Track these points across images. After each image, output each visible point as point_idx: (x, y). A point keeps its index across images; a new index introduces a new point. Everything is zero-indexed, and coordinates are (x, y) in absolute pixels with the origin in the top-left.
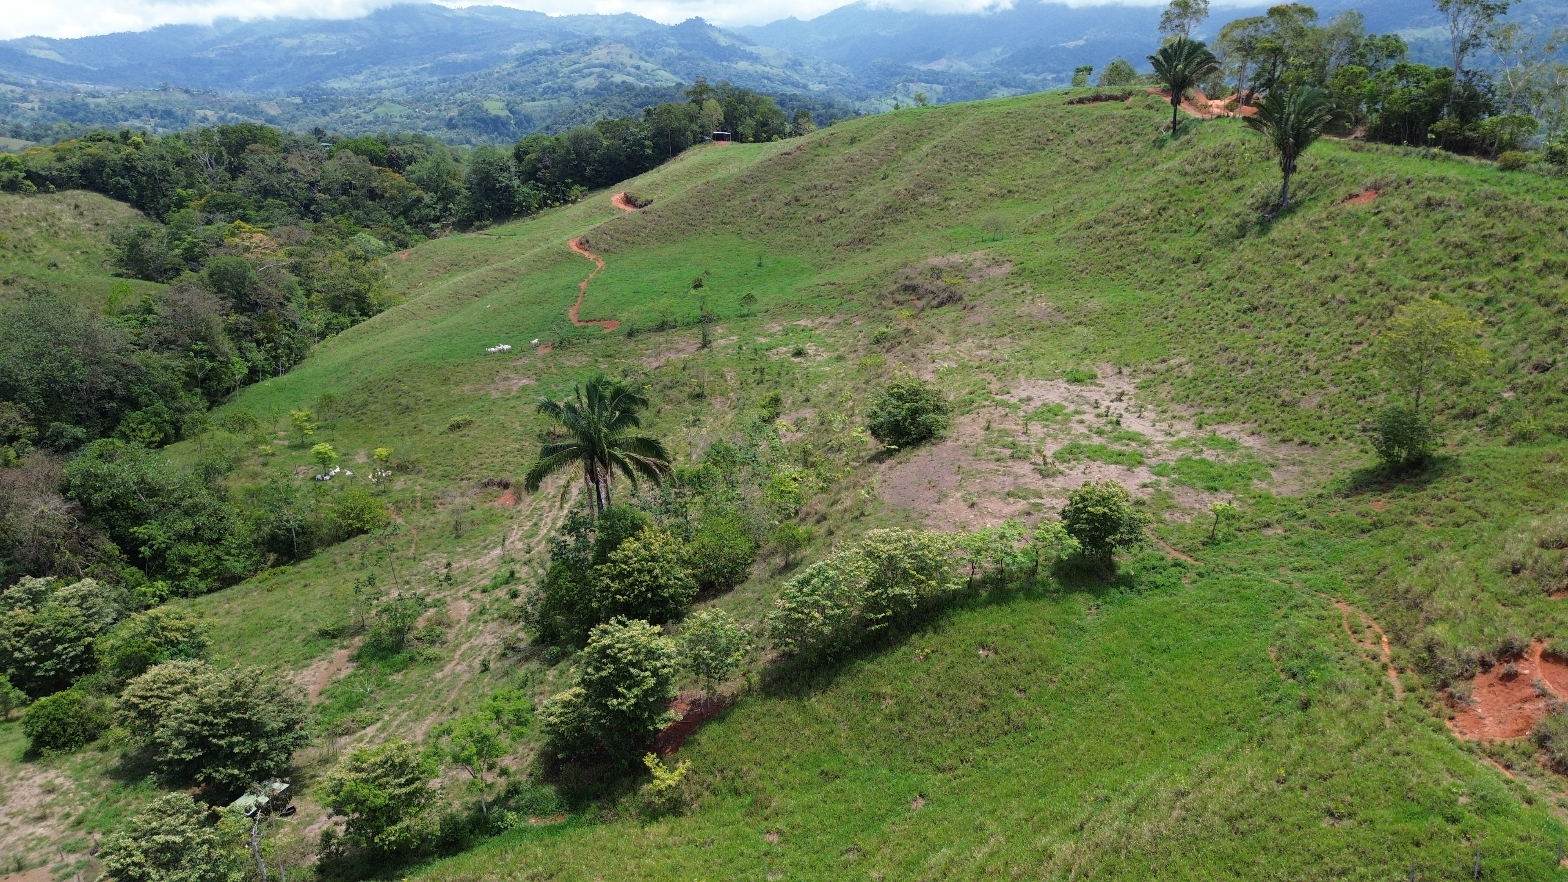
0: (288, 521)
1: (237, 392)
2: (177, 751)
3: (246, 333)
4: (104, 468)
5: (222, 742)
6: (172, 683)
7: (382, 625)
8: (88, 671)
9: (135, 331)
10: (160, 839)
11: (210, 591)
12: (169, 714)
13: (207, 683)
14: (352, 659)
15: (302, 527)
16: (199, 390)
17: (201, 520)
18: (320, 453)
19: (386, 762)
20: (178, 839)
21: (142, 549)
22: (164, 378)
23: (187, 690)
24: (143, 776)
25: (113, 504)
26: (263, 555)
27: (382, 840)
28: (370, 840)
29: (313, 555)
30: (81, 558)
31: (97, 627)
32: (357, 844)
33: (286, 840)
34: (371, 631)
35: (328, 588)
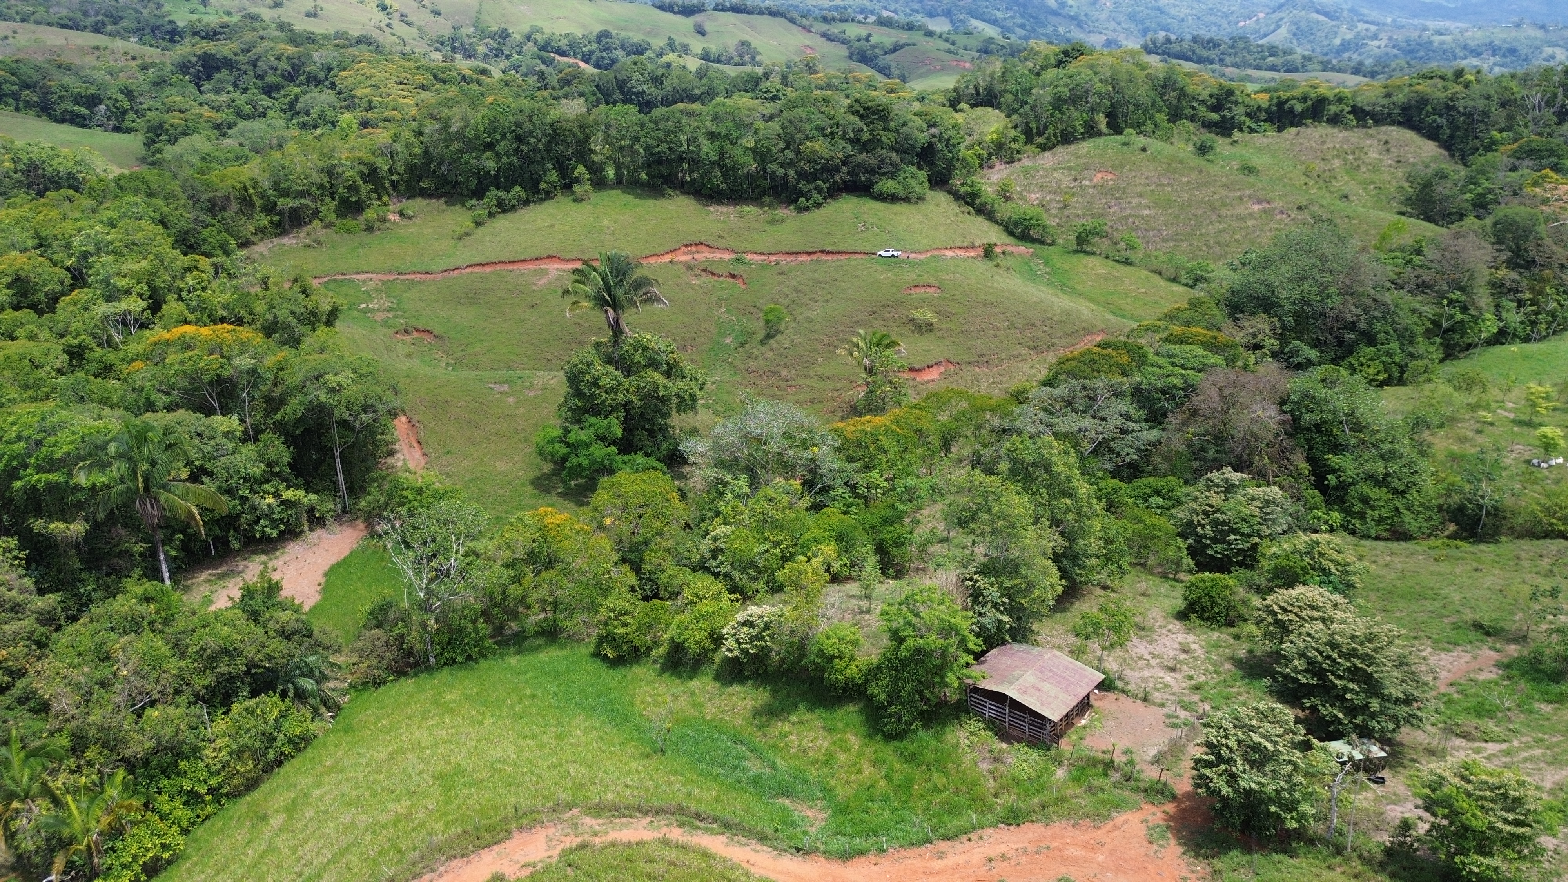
0: (1482, 497)
1: (1477, 351)
2: (1295, 670)
3: (1510, 290)
4: (1322, 392)
5: (1338, 682)
6: (1313, 608)
7: (1549, 646)
8: (1247, 567)
9: (1397, 270)
10: (1256, 738)
11: (1378, 538)
12: (1300, 634)
13: (1343, 622)
14: (1499, 665)
15: (1496, 509)
16: (1438, 340)
17: (1393, 467)
18: (1546, 437)
19: (1499, 788)
20: (1270, 747)
21: (1330, 477)
22: (1406, 319)
23: (1323, 620)
24: (1260, 676)
25: (1318, 427)
26: (1442, 523)
27: (1463, 864)
28: (1451, 856)
29: (1497, 542)
30: (1275, 467)
31: (1268, 532)
32: (1435, 850)
33: (1365, 804)
34: (1532, 645)
35: (1501, 582)
